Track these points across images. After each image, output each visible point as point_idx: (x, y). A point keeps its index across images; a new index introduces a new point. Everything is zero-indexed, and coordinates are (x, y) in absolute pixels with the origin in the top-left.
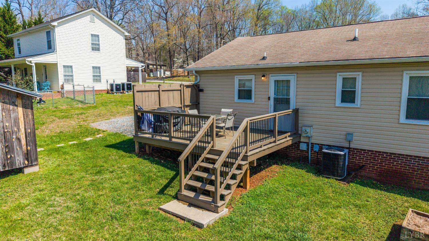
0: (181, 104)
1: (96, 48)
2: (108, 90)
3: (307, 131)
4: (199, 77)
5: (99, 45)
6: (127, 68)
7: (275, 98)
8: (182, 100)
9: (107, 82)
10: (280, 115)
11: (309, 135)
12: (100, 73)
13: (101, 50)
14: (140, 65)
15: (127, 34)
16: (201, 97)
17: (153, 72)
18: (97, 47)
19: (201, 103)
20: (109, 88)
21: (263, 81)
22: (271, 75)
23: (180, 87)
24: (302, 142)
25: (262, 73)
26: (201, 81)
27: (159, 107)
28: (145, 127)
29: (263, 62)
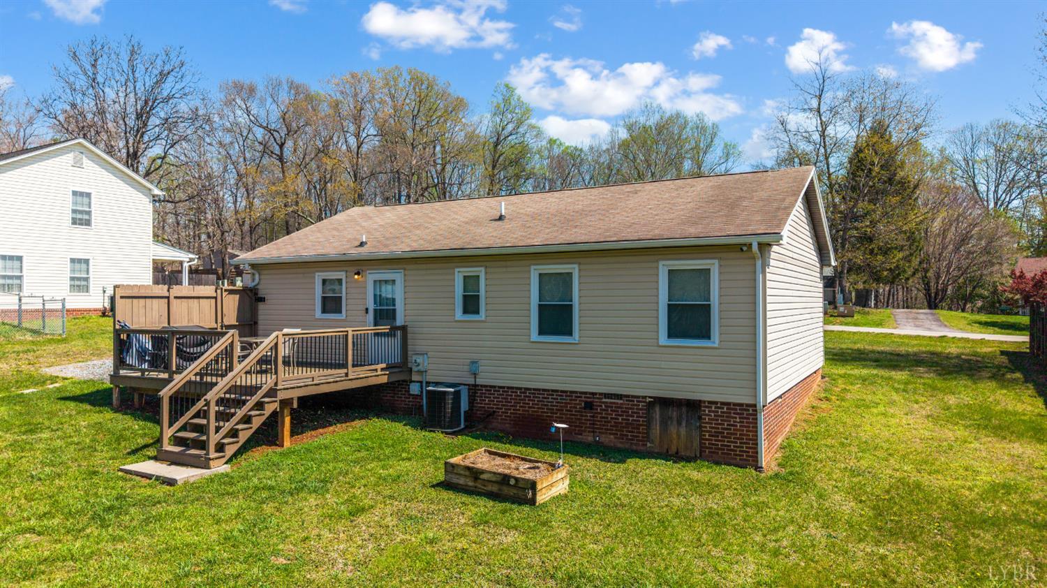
0: (216, 323)
1: (82, 219)
2: (105, 308)
3: (418, 361)
4: (257, 276)
5: (89, 213)
6: (155, 262)
7: (375, 311)
8: (218, 313)
9: (104, 292)
10: (355, 333)
11: (420, 368)
12: (88, 272)
13: (93, 224)
14: (186, 258)
15: (157, 192)
16: (260, 312)
17: (241, 276)
18: (86, 217)
19: (260, 322)
20: (107, 305)
21: (357, 281)
22: (368, 272)
23: (216, 291)
24: (414, 382)
25: (355, 269)
26: (262, 282)
27: (166, 325)
28: (131, 359)
29: (361, 250)
